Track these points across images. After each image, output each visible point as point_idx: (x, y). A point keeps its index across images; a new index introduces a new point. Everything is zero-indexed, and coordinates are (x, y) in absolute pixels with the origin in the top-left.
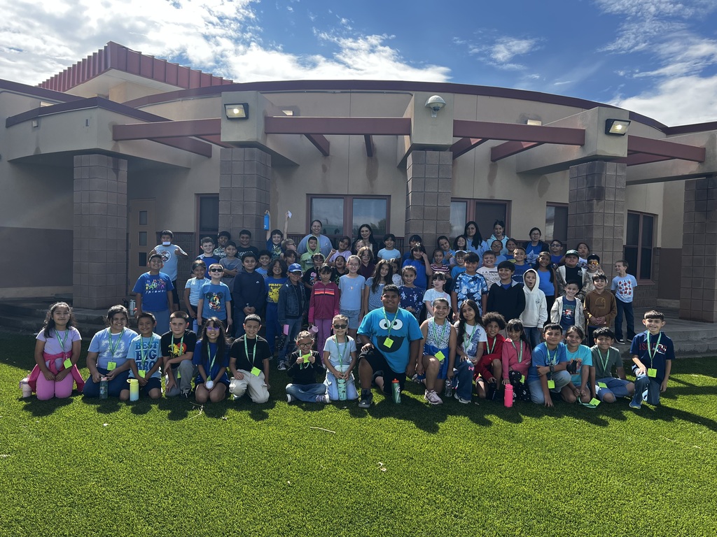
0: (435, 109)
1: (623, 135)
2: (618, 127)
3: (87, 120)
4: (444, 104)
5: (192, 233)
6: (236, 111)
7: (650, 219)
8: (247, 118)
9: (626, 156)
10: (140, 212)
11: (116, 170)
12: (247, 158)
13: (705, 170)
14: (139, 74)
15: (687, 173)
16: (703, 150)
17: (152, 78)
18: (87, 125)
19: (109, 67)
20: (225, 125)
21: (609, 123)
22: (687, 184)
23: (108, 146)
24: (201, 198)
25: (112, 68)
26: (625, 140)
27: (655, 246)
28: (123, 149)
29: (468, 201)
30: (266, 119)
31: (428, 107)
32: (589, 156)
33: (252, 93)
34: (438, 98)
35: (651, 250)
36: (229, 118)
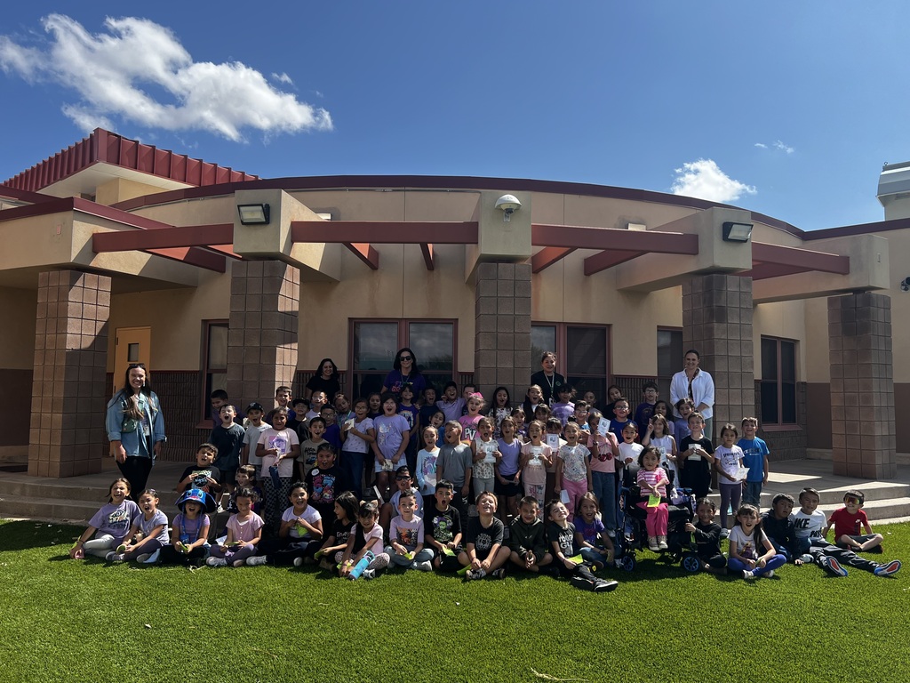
0: (507, 211)
1: (746, 241)
2: (738, 233)
5: (196, 372)
6: (254, 214)
7: (790, 345)
9: (751, 268)
10: (130, 345)
12: (267, 274)
13: (852, 285)
14: (136, 168)
15: (830, 288)
16: (845, 259)
17: (152, 172)
19: (95, 159)
20: (238, 232)
21: (727, 228)
22: (831, 302)
24: (207, 325)
25: (98, 161)
26: (748, 248)
27: (798, 381)
28: (108, 264)
29: (557, 325)
30: (293, 224)
31: (499, 209)
32: (704, 267)
33: (273, 192)
34: (511, 198)
35: (794, 385)
36: (243, 223)
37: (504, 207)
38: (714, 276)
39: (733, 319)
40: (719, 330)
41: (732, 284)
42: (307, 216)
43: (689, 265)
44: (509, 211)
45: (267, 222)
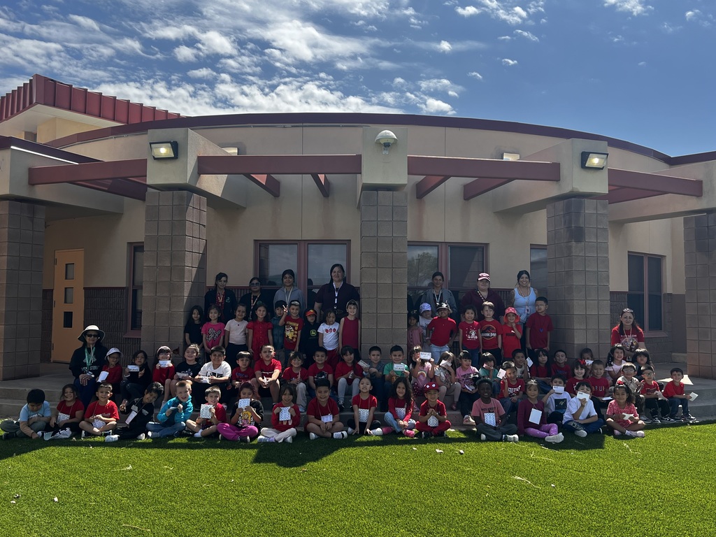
0: (385, 145)
1: (602, 169)
2: (595, 161)
4: (396, 141)
5: (123, 288)
6: (163, 151)
7: (657, 261)
9: (607, 192)
10: (66, 265)
11: (32, 218)
12: (177, 202)
13: (704, 206)
14: (70, 109)
15: (684, 209)
16: (700, 183)
17: (85, 112)
19: (34, 101)
20: (152, 167)
21: (585, 156)
22: (686, 221)
24: (134, 247)
25: (37, 103)
26: (605, 175)
27: (664, 292)
28: (40, 195)
29: (440, 245)
30: (199, 158)
31: (378, 143)
32: (565, 192)
33: (182, 130)
34: (388, 133)
35: (661, 297)
36: (155, 159)
37: (382, 142)
38: (574, 199)
39: (590, 238)
40: (577, 249)
41: (589, 207)
42: (213, 151)
43: (552, 191)
44: (387, 145)
45: (176, 157)
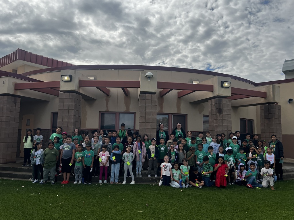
0: (149, 77)
1: (229, 87)
2: (226, 84)
3: (4, 81)
4: (153, 76)
5: (49, 129)
6: (66, 78)
7: (251, 122)
8: (71, 81)
9: (231, 96)
10: (27, 120)
11: (15, 102)
12: (71, 97)
13: (267, 102)
14: (30, 61)
15: (260, 102)
16: (265, 93)
17: (36, 63)
18: (4, 84)
20: (62, 84)
21: (222, 83)
22: (261, 107)
23: (12, 92)
24: (54, 114)
25: (18, 59)
26: (230, 89)
27: (254, 133)
28: (19, 93)
29: (169, 114)
30: (80, 81)
31: (146, 77)
32: (215, 96)
34: (150, 73)
36: (63, 81)
39: (224, 113)
40: (219, 117)
41: (224, 101)
42: (85, 78)
43: (211, 95)
